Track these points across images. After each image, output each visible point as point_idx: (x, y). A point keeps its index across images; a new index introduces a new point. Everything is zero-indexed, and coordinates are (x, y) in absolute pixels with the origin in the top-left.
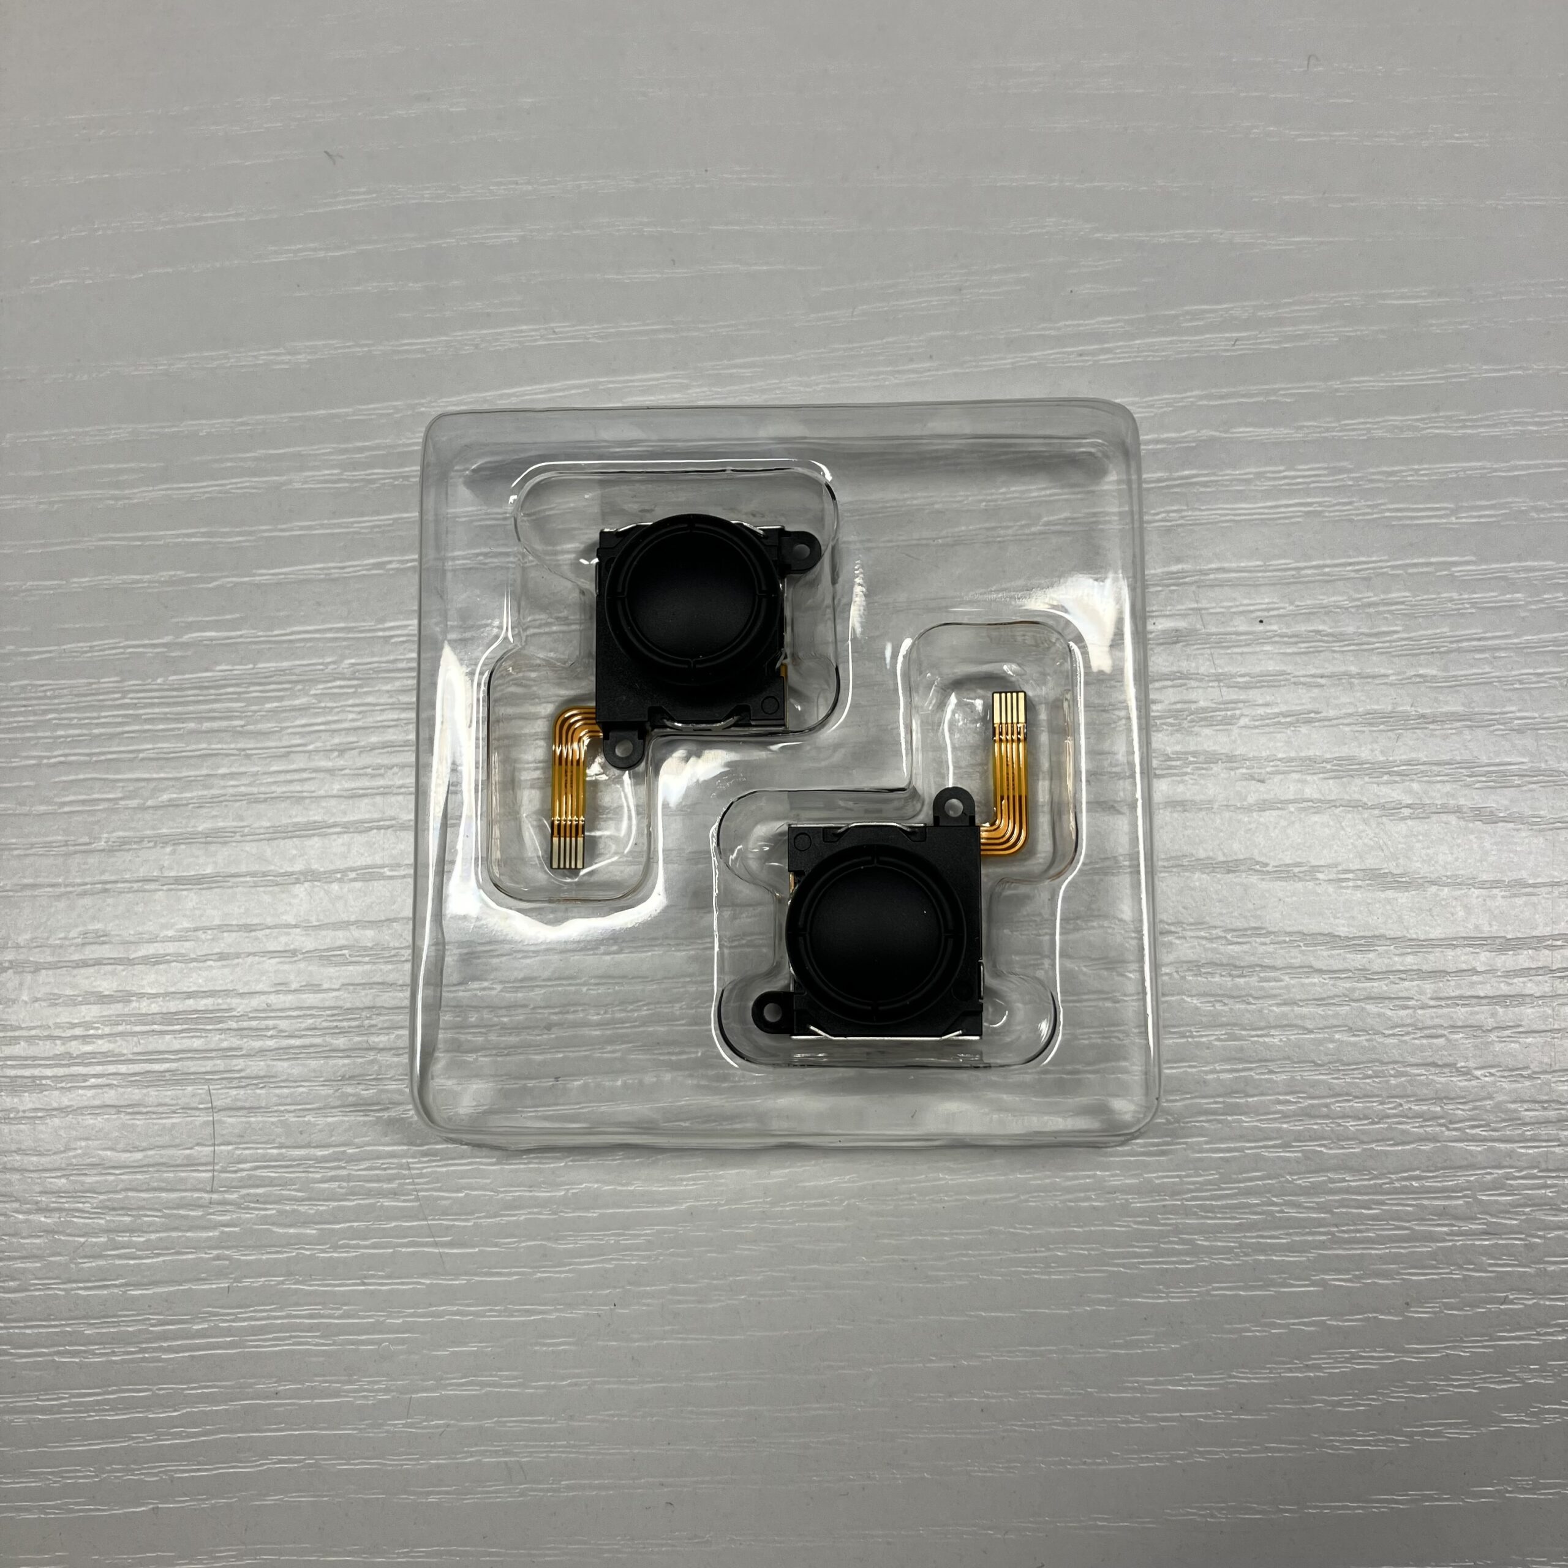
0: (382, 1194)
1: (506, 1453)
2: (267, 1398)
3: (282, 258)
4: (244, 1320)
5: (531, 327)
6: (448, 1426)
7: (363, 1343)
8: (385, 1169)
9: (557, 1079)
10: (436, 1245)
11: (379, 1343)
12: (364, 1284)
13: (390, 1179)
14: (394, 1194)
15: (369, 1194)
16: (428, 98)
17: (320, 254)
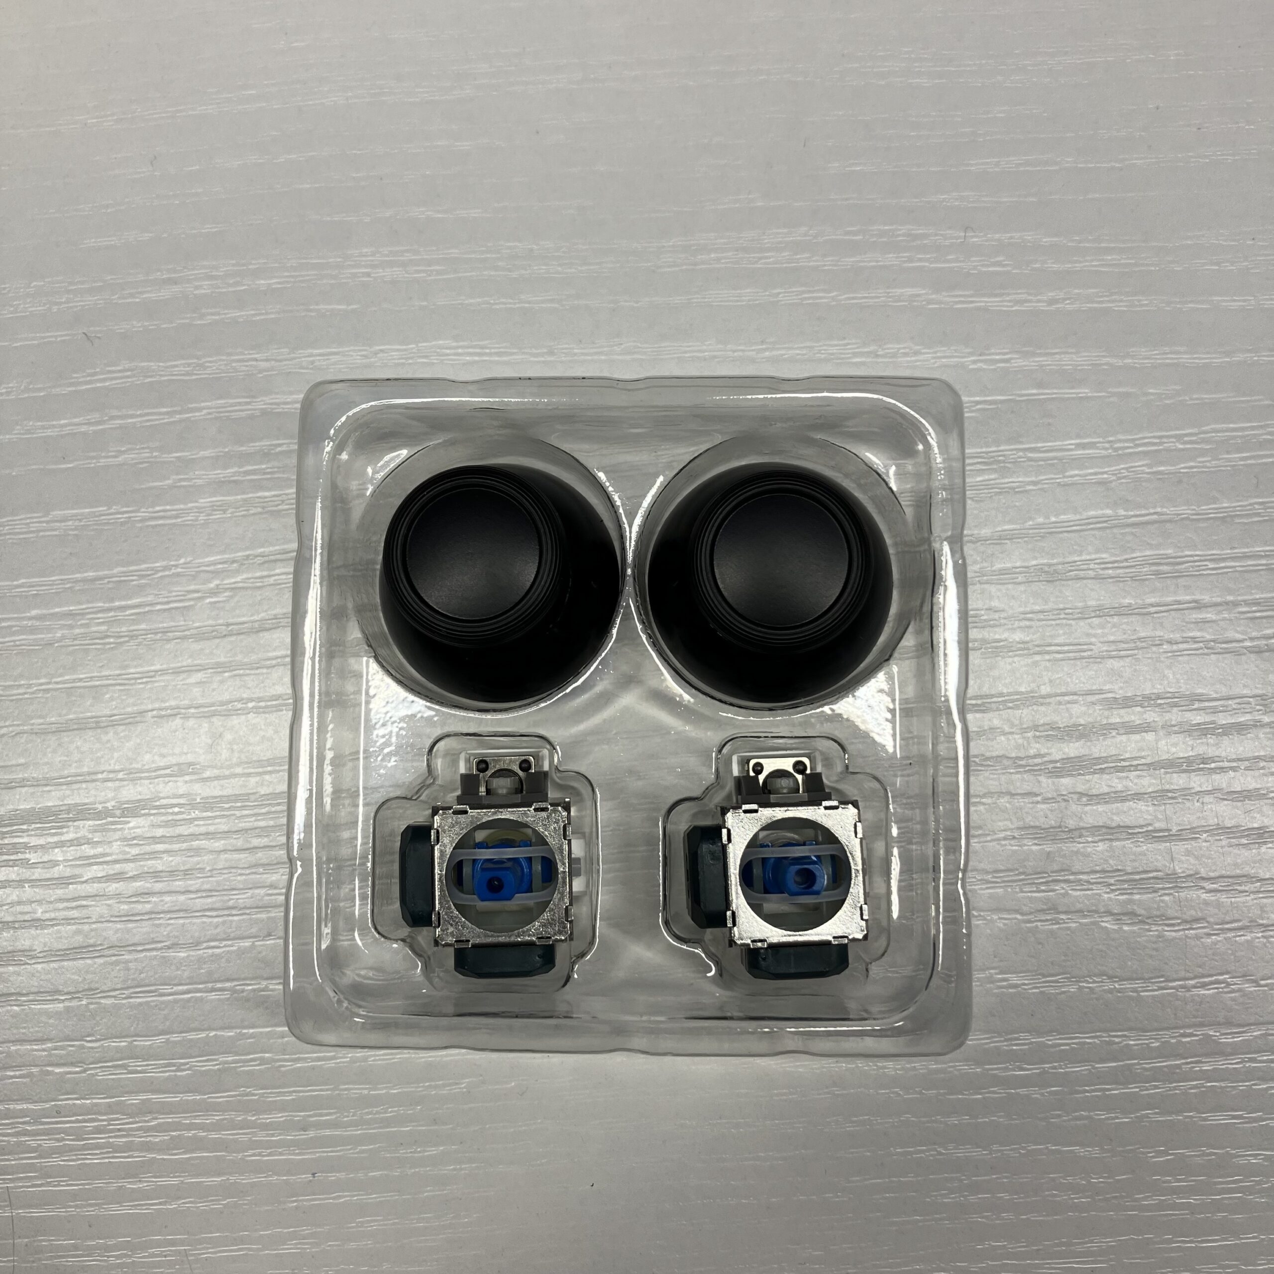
3: (49, 433)
5: (273, 493)
8: (165, 1256)
9: (314, 1174)
13: (171, 1264)
16: (175, 282)
17: (84, 429)
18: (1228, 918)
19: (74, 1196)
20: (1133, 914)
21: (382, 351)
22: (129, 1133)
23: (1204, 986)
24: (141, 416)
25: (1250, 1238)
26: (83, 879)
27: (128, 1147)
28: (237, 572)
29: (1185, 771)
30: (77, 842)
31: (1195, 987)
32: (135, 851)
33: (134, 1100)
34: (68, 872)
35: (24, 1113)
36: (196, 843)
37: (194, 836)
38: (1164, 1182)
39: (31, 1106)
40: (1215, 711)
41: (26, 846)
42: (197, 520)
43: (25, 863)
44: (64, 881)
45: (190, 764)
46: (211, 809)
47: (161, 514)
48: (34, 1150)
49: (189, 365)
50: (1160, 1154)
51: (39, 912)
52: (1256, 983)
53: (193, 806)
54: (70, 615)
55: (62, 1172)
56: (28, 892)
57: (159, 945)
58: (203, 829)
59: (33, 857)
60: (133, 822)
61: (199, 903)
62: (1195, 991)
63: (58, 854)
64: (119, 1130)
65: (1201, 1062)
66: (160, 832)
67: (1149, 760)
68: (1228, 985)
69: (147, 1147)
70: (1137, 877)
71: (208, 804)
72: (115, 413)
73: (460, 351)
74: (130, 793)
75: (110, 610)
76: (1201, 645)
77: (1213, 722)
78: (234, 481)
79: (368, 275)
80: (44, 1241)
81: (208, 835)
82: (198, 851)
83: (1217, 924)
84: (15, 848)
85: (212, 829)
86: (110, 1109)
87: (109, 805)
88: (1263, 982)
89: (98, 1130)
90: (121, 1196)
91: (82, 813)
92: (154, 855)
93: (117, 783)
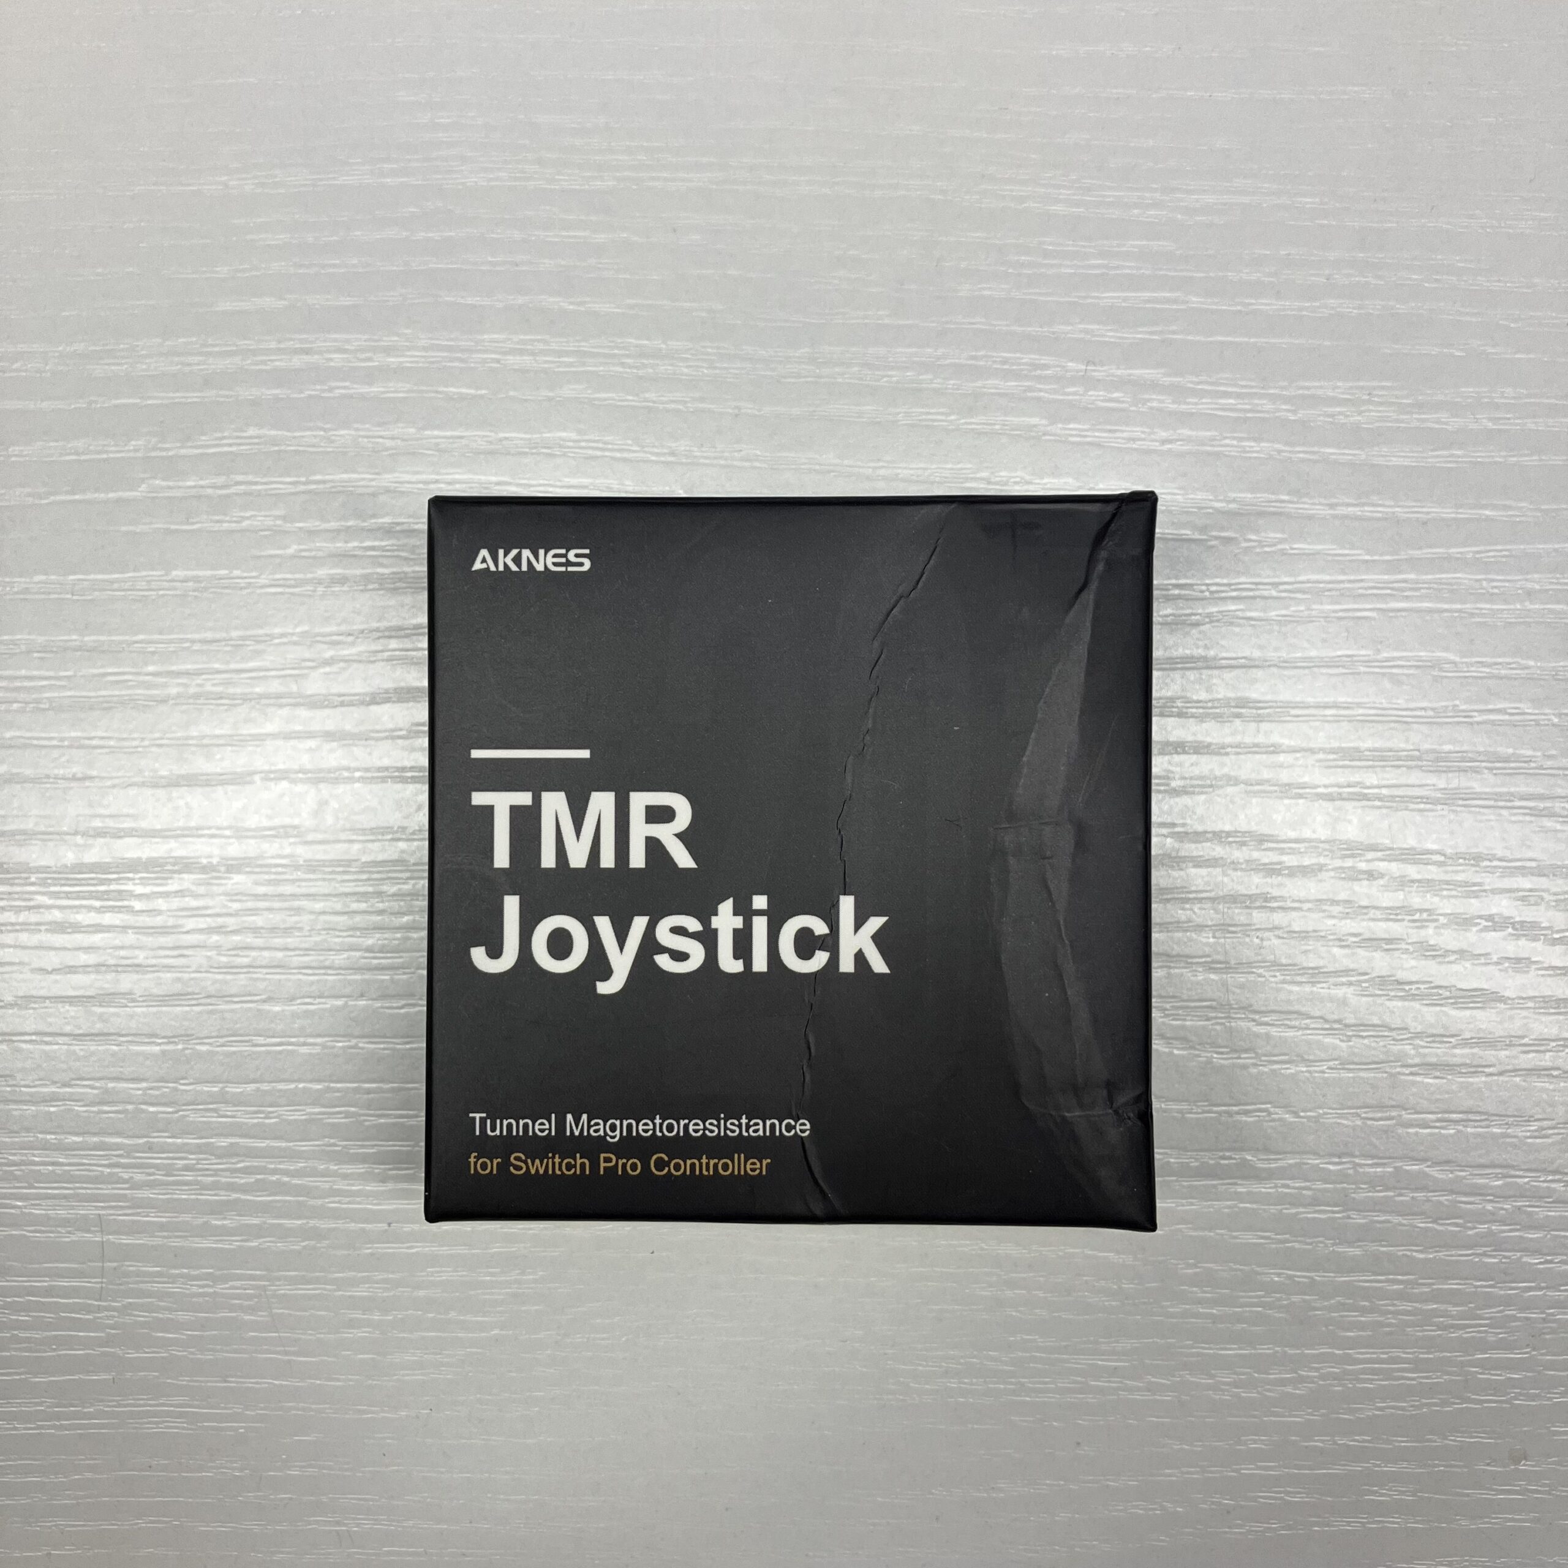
0: (241, 1308)
1: (338, 1523)
2: (142, 1470)
3: (176, 493)
4: (125, 1406)
6: (291, 1499)
7: (222, 1429)
8: (244, 1290)
9: (389, 1224)
10: (286, 1353)
11: (236, 1429)
12: (226, 1382)
13: (249, 1297)
14: (252, 1310)
15: (232, 1308)
16: (307, 352)
17: (210, 491)
18: (1276, 1051)
19: (162, 1227)
20: (1184, 1039)
21: (506, 438)
22: (216, 1172)
23: (1246, 1113)
24: (265, 483)
25: (1265, 1350)
26: (184, 930)
27: (215, 1186)
28: (353, 644)
29: (1247, 907)
30: (180, 893)
31: (1238, 1113)
32: (236, 906)
33: (224, 1142)
34: (171, 922)
35: (118, 1147)
36: (296, 903)
37: (294, 896)
38: (1191, 1292)
39: (126, 1141)
40: (1282, 851)
41: (132, 895)
42: (314, 591)
43: (129, 910)
44: (164, 930)
45: (295, 827)
46: (314, 872)
47: (281, 582)
48: (125, 1181)
49: (315, 436)
50: (1189, 1266)
51: (141, 957)
52: (1296, 1114)
53: (297, 867)
54: (187, 673)
55: (150, 1204)
56: (131, 938)
57: (256, 998)
58: (304, 891)
59: (138, 905)
60: (237, 878)
61: (297, 960)
62: (1238, 1117)
63: (161, 904)
64: (207, 1170)
65: (1236, 1184)
66: (261, 890)
67: (1212, 895)
68: (1270, 1114)
69: (232, 1187)
70: (1193, 1004)
71: (312, 866)
72: (240, 478)
73: (583, 444)
74: (235, 849)
75: (226, 672)
76: (1276, 788)
77: (1280, 863)
78: (355, 556)
79: (498, 361)
80: (131, 1267)
81: (308, 896)
82: (298, 911)
83: (1265, 1055)
84: (121, 895)
85: (313, 890)
86: (199, 1149)
87: (215, 861)
88: (1302, 1114)
89: (187, 1168)
90: (206, 1231)
91: (186, 866)
92: (254, 911)
93: (223, 840)
